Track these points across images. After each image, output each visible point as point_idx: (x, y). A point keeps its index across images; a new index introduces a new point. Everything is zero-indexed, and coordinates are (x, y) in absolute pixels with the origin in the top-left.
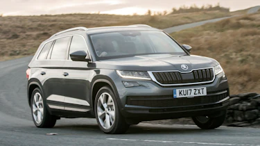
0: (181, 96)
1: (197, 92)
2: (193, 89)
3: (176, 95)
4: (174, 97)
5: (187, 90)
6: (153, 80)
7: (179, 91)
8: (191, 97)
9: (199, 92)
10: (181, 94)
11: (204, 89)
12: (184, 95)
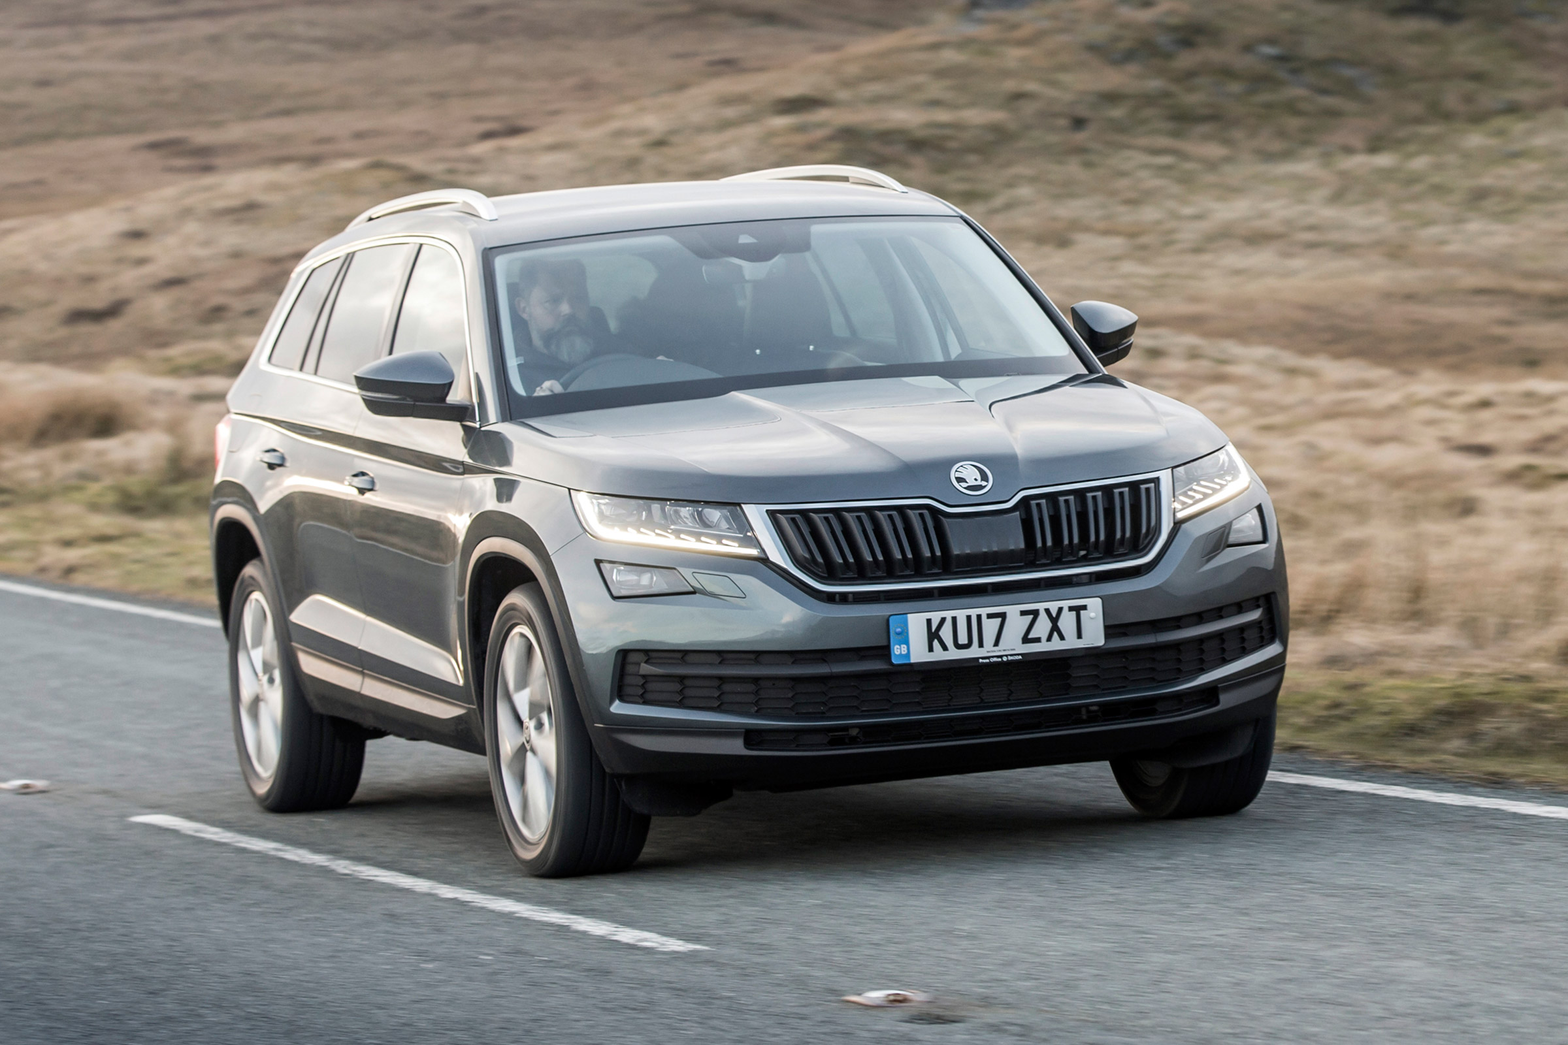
0: (939, 655)
1: (1042, 627)
2: (1012, 611)
3: (906, 649)
4: (895, 661)
5: (979, 617)
6: (771, 559)
7: (929, 621)
8: (1001, 657)
9: (1055, 628)
10: (936, 641)
11: (1084, 607)
12: (959, 647)
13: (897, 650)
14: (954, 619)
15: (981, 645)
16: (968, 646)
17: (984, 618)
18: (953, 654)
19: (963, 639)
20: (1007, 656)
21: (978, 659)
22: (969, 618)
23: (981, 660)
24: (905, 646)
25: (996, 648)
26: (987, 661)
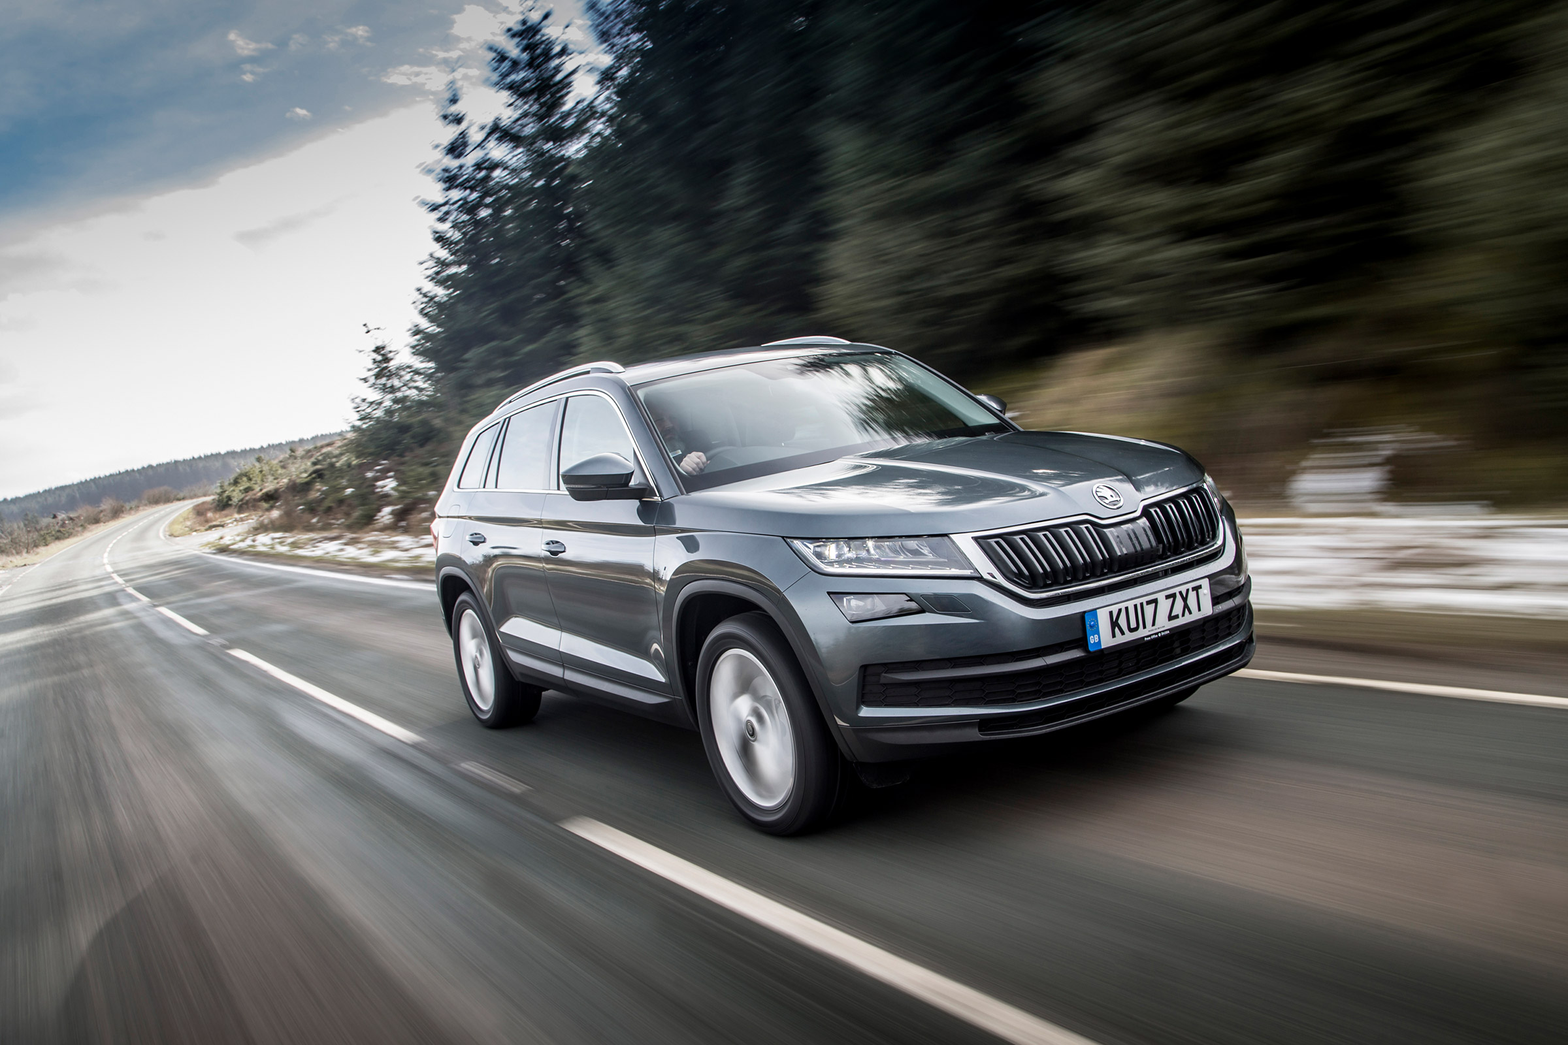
0: (1120, 639)
1: (1179, 606)
2: (1161, 596)
3: (1097, 638)
4: (1091, 649)
5: (1142, 604)
6: (985, 577)
7: (1111, 613)
8: (1157, 634)
9: (1186, 606)
10: (1116, 628)
11: (1200, 587)
12: (1131, 630)
13: (1092, 639)
14: (1127, 609)
15: (1144, 627)
16: (1136, 629)
17: (1145, 604)
18: (1129, 637)
19: (1133, 625)
20: (1160, 632)
21: (1144, 638)
22: (1136, 606)
23: (1145, 639)
24: (1097, 635)
25: (1154, 627)
26: (1149, 638)
